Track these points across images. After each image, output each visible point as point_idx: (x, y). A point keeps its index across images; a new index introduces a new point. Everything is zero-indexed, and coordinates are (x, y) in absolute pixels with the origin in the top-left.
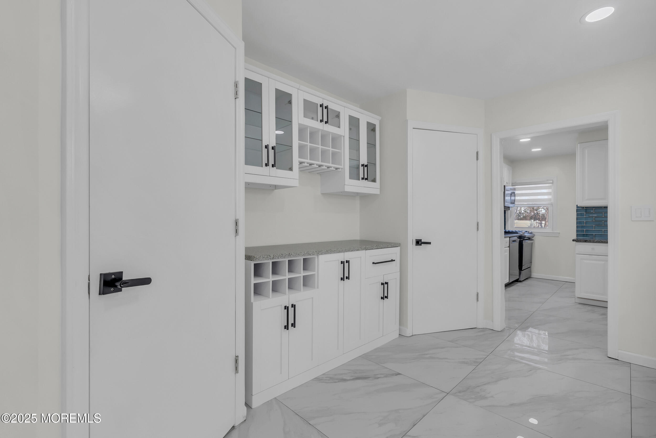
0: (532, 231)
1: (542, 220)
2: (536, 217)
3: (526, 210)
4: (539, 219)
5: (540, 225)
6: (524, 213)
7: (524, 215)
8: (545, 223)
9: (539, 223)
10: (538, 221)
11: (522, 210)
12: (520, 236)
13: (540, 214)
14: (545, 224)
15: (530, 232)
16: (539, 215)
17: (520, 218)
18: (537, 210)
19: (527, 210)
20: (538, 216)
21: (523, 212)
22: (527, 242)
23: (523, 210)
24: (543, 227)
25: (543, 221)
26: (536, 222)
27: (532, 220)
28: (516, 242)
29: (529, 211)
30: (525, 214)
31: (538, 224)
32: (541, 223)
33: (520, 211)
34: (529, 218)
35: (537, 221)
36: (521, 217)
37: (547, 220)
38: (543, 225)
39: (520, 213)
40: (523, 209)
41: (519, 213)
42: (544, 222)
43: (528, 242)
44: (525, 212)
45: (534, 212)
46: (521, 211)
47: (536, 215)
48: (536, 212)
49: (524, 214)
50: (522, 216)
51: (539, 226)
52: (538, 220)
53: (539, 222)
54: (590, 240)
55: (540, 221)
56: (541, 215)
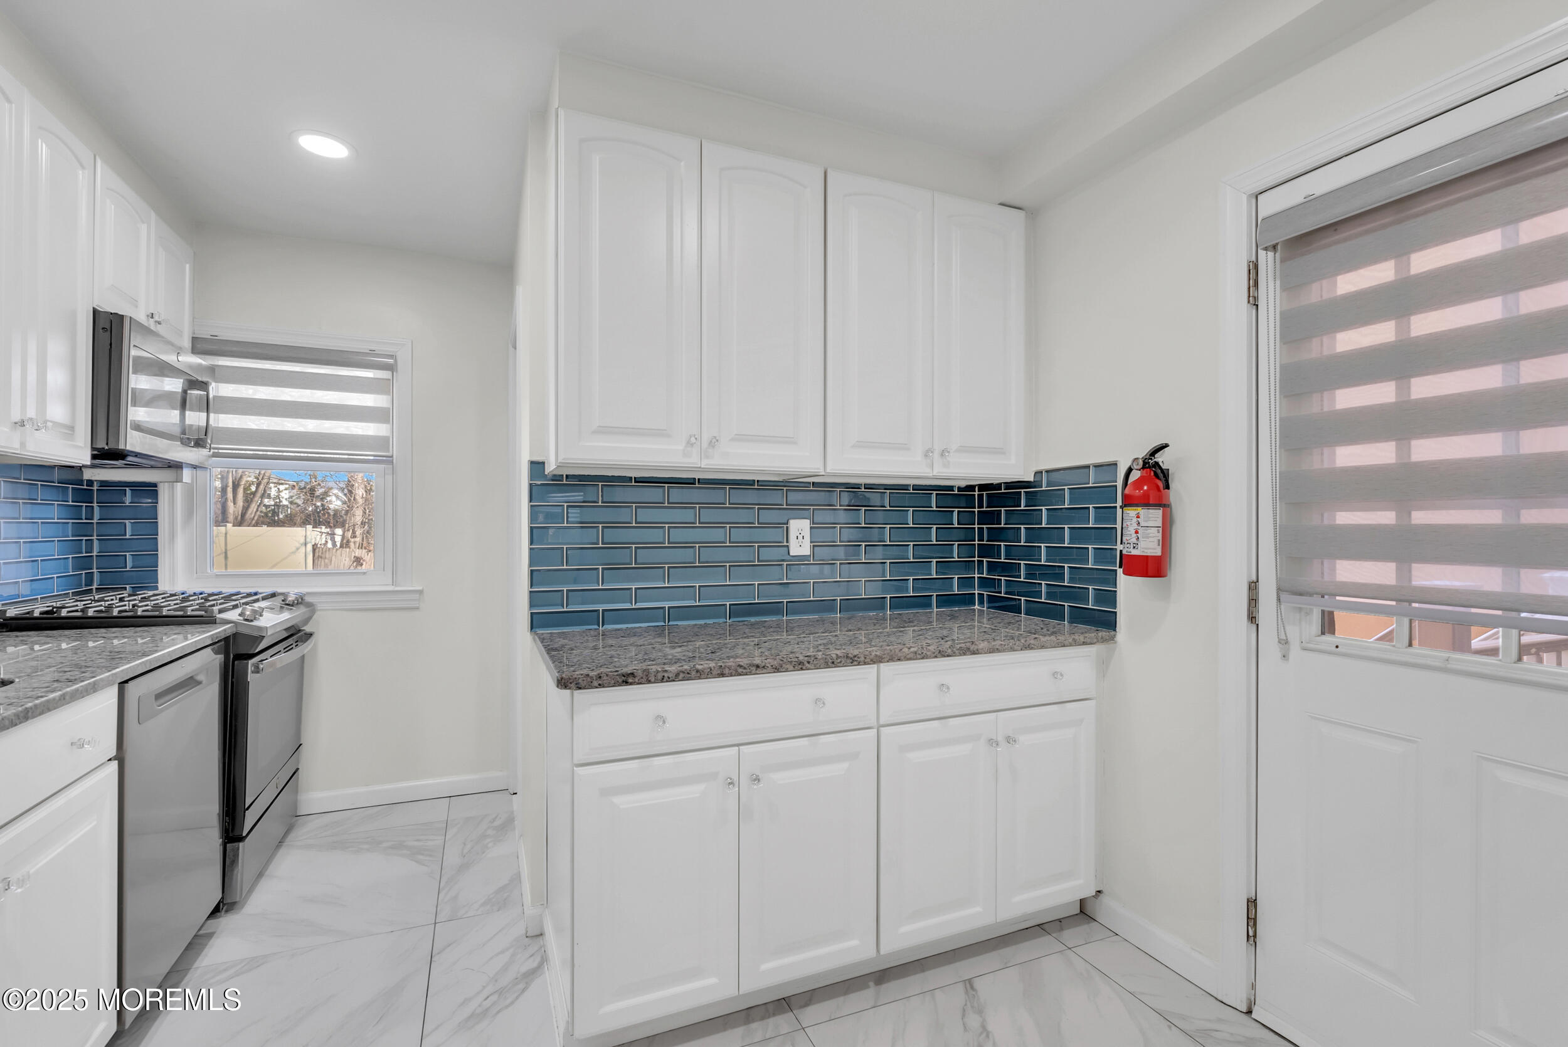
0: (304, 590)
1: (335, 526)
2: (319, 516)
3: (294, 498)
4: (327, 524)
5: (331, 539)
6: (287, 506)
7: (289, 512)
8: (344, 532)
9: (328, 533)
10: (324, 527)
11: (283, 498)
12: (226, 640)
13: (330, 509)
14: (343, 536)
15: (291, 598)
16: (328, 513)
17: (276, 518)
18: (322, 499)
19: (297, 498)
20: (324, 514)
21: (285, 502)
22: (272, 664)
23: (287, 496)
24: (338, 544)
25: (337, 529)
26: (320, 532)
27: (308, 526)
28: (200, 683)
29: (300, 502)
30: (291, 508)
31: (324, 535)
32: (333, 534)
33: (278, 500)
34: (298, 520)
35: (321, 528)
36: (281, 516)
37: (347, 525)
38: (338, 539)
39: (277, 505)
40: (285, 495)
41: (274, 505)
42: (339, 531)
43: (279, 665)
44: (291, 503)
45: (315, 505)
46: (280, 501)
47: (318, 513)
48: (319, 504)
49: (289, 510)
50: (282, 513)
51: (327, 542)
52: (325, 525)
53: (328, 530)
54: (647, 672)
55: (331, 527)
56: (332, 513)
